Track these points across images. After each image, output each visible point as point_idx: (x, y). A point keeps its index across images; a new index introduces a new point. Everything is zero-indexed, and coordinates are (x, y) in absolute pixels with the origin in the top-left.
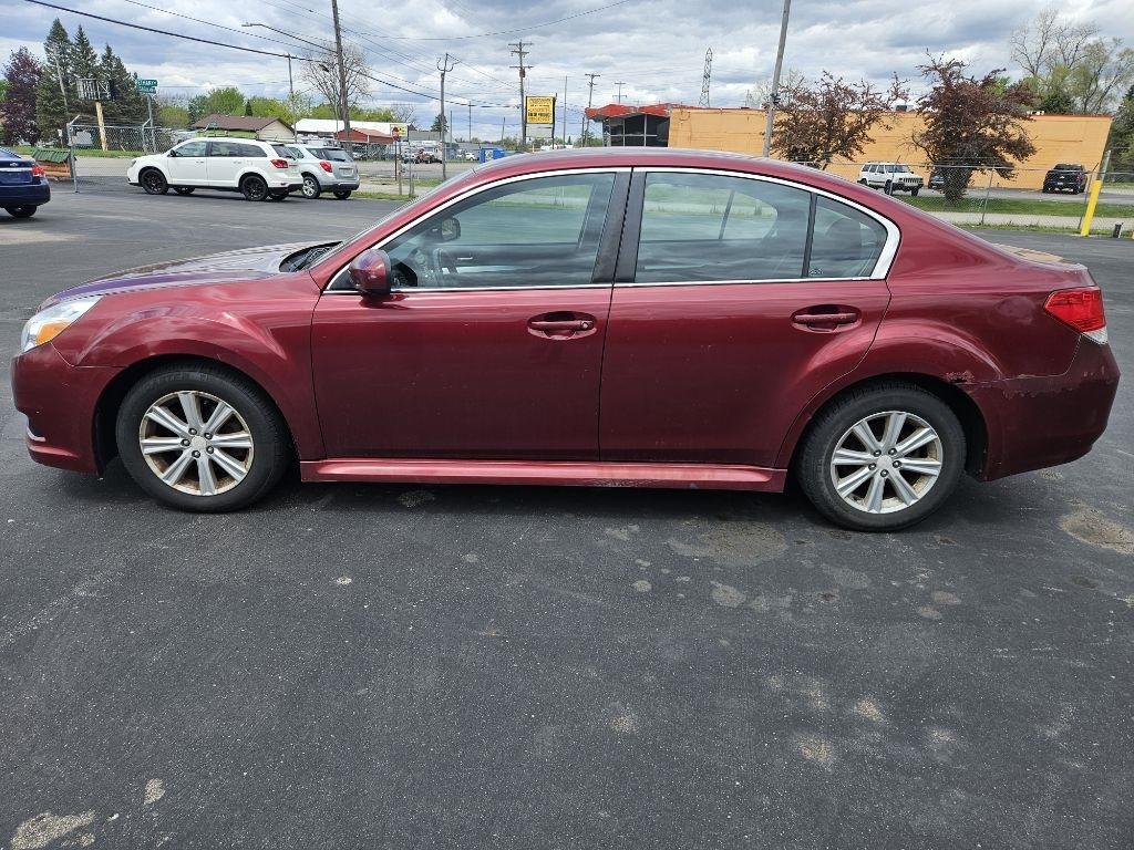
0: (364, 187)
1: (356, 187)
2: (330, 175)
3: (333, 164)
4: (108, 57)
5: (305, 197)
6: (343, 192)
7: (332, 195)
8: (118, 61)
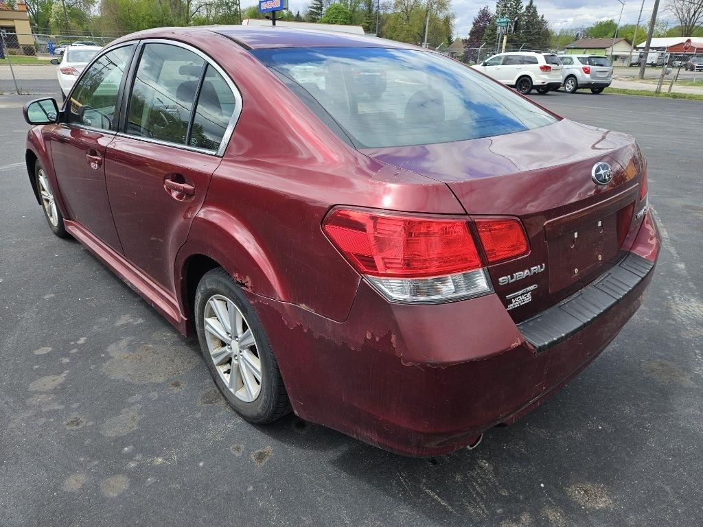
0: (615, 84)
1: (607, 85)
2: (588, 76)
3: (592, 68)
4: (530, 7)
5: (565, 92)
6: (597, 89)
7: (589, 91)
8: (535, 8)
